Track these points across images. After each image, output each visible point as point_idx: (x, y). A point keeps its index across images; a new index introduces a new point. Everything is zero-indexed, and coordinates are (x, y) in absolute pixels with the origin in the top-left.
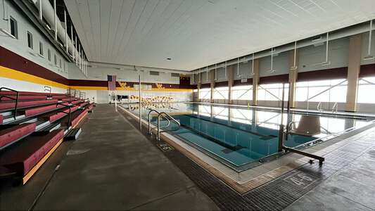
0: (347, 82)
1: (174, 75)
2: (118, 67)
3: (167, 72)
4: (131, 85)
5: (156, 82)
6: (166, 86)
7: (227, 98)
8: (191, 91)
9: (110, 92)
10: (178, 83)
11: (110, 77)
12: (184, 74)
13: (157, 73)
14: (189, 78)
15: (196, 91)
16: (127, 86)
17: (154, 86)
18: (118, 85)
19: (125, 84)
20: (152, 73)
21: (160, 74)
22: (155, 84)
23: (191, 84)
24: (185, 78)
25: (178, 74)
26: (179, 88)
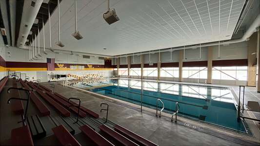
0: (207, 69)
1: (100, 58)
2: (57, 51)
3: (96, 56)
4: (68, 66)
5: (88, 64)
6: (95, 66)
7: (140, 75)
8: (112, 70)
9: (49, 72)
10: (104, 64)
11: (49, 60)
12: (108, 58)
13: (88, 57)
14: (111, 61)
15: (116, 69)
16: (64, 67)
17: (86, 66)
18: (56, 66)
19: (63, 65)
20: (85, 57)
21: (91, 58)
22: (87, 65)
23: (112, 64)
24: (108, 60)
25: (103, 58)
26: (105, 68)
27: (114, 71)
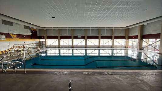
13: (11, 24)
14: (37, 31)
22: (9, 34)
23: (38, 35)
24: (35, 31)
25: (29, 27)
26: (31, 39)
27: (40, 42)
